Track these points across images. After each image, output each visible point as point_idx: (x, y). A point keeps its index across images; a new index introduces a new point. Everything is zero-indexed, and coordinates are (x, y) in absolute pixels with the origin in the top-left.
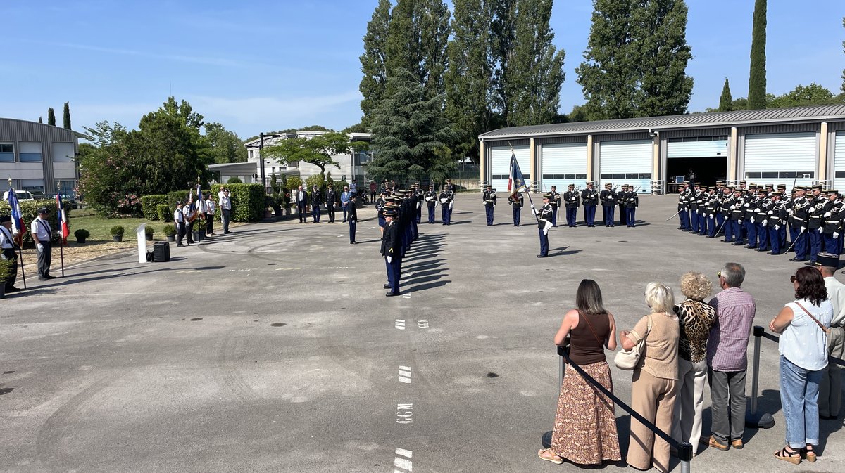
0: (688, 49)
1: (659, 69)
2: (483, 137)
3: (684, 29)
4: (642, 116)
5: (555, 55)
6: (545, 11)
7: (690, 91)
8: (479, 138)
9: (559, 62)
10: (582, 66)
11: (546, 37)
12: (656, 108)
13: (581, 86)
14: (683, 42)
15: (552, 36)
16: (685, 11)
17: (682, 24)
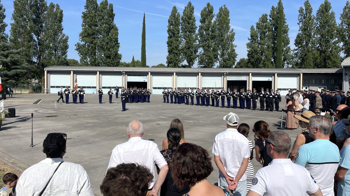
0: (119, 44)
1: (111, 49)
2: (46, 69)
3: (118, 36)
4: (105, 66)
5: (65, 37)
6: (60, 18)
7: (121, 58)
8: (44, 69)
9: (66, 40)
10: (78, 44)
11: (60, 29)
12: (110, 63)
13: (77, 52)
14: (118, 41)
15: (63, 29)
16: (117, 30)
17: (117, 34)
